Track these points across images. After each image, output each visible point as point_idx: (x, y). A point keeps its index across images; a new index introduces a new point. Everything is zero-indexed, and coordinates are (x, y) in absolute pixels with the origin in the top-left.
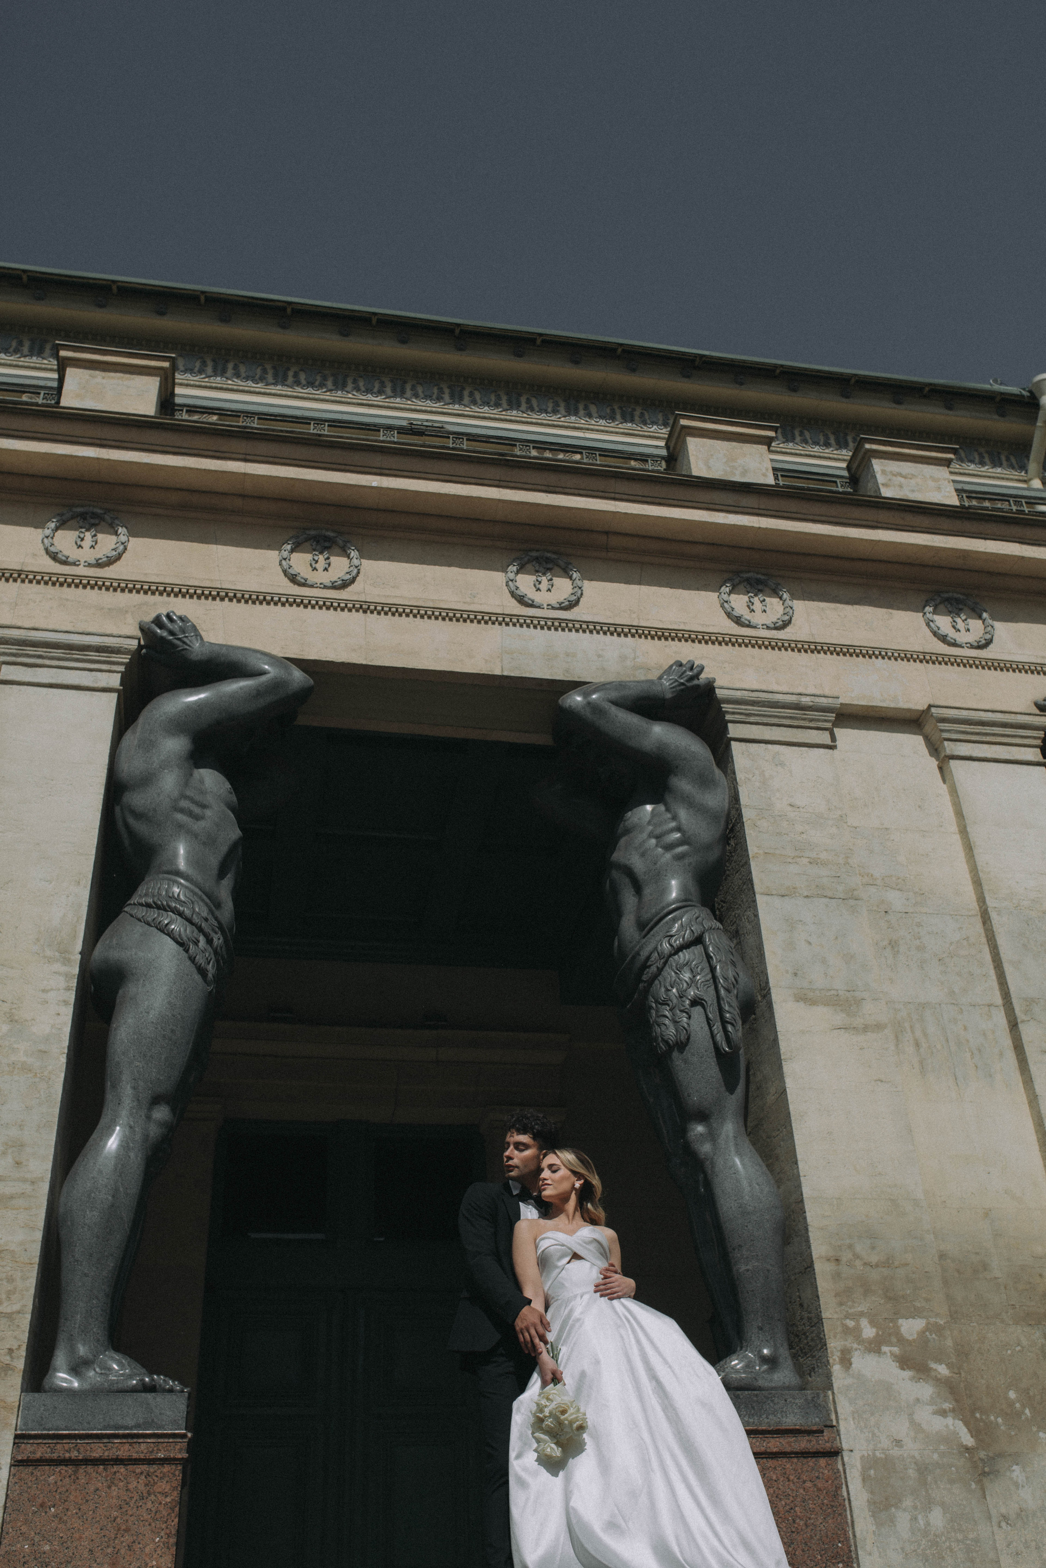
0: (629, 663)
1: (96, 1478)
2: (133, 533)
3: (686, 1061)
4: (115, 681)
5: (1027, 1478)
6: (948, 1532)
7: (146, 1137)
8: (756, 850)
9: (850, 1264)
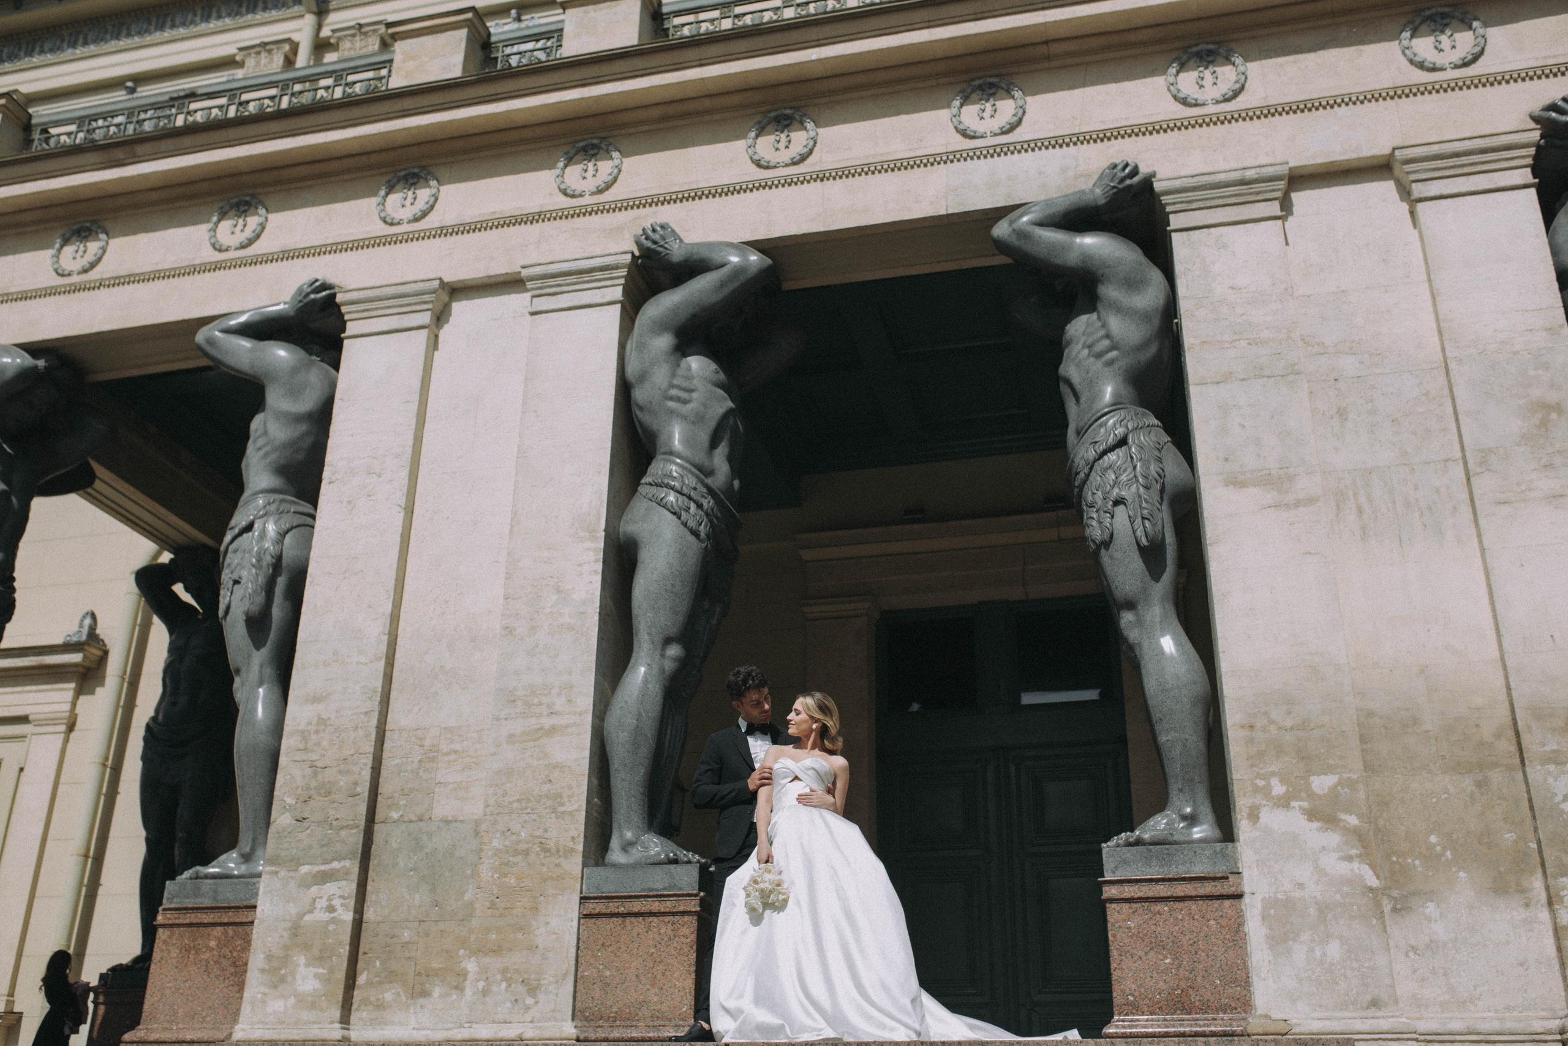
0: (1070, 174)
1: (639, 924)
2: (625, 154)
3: (1111, 557)
4: (617, 293)
5: (1441, 914)
6: (1344, 962)
7: (662, 670)
8: (1192, 341)
9: (1264, 729)
